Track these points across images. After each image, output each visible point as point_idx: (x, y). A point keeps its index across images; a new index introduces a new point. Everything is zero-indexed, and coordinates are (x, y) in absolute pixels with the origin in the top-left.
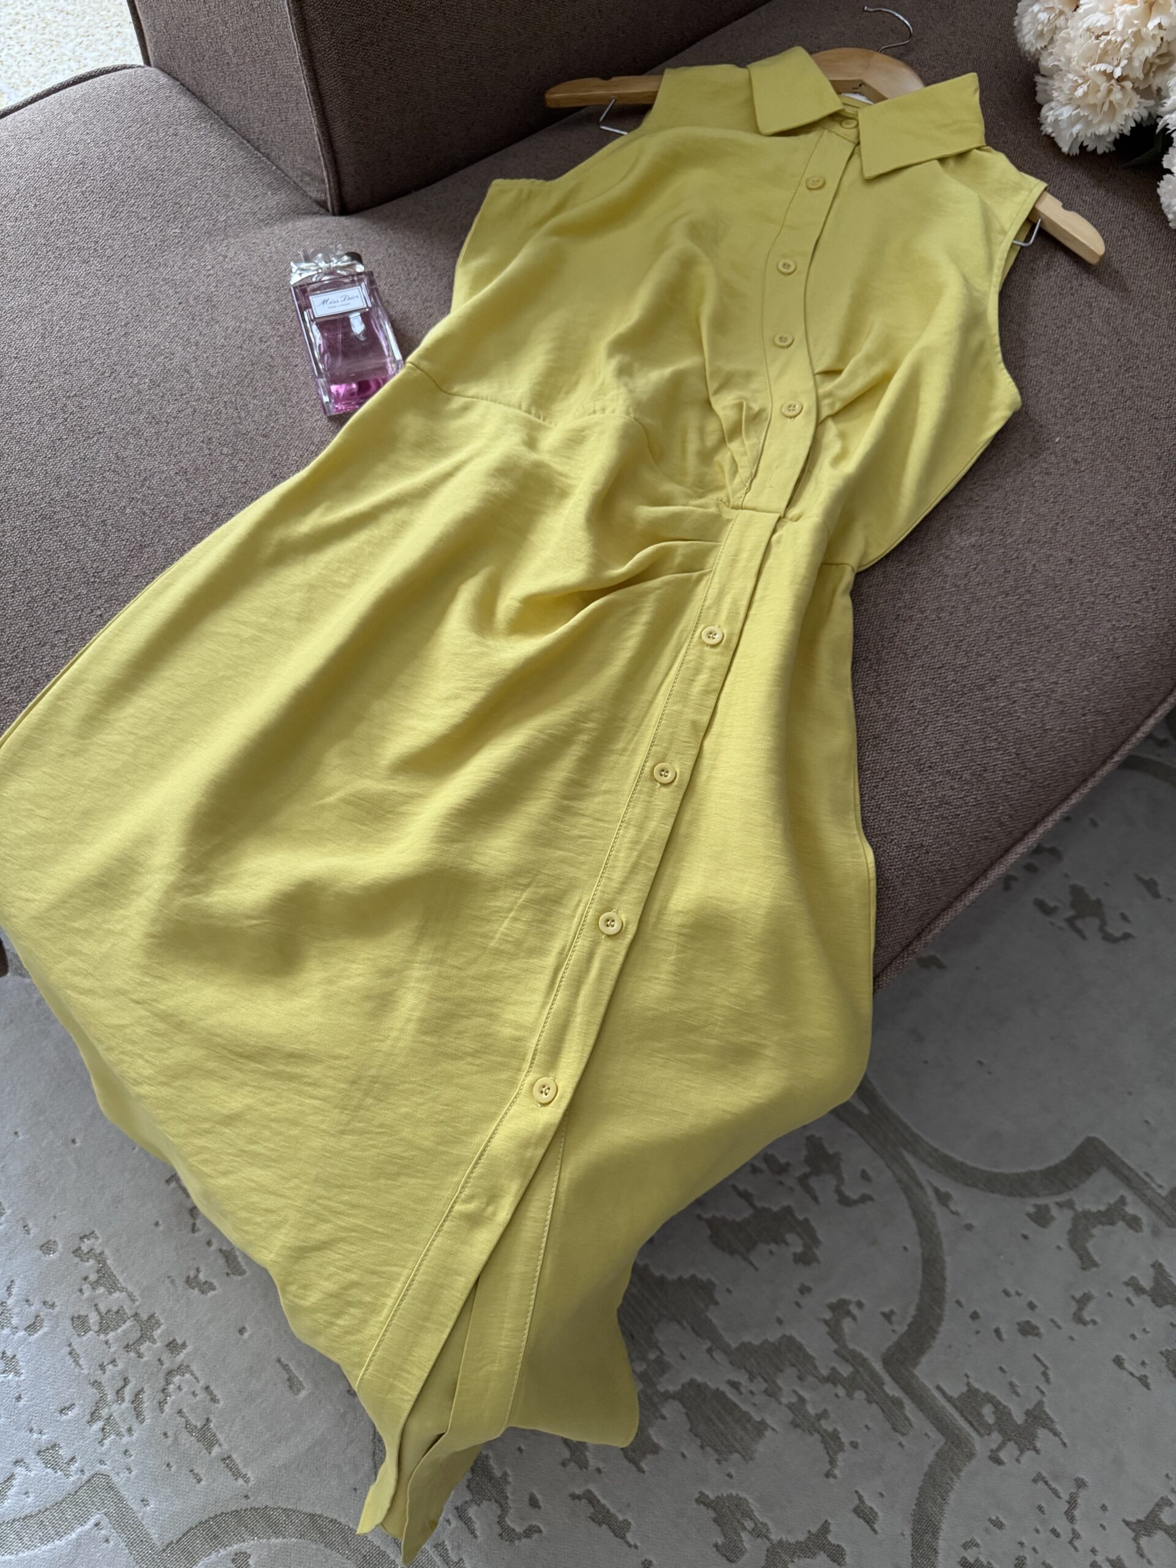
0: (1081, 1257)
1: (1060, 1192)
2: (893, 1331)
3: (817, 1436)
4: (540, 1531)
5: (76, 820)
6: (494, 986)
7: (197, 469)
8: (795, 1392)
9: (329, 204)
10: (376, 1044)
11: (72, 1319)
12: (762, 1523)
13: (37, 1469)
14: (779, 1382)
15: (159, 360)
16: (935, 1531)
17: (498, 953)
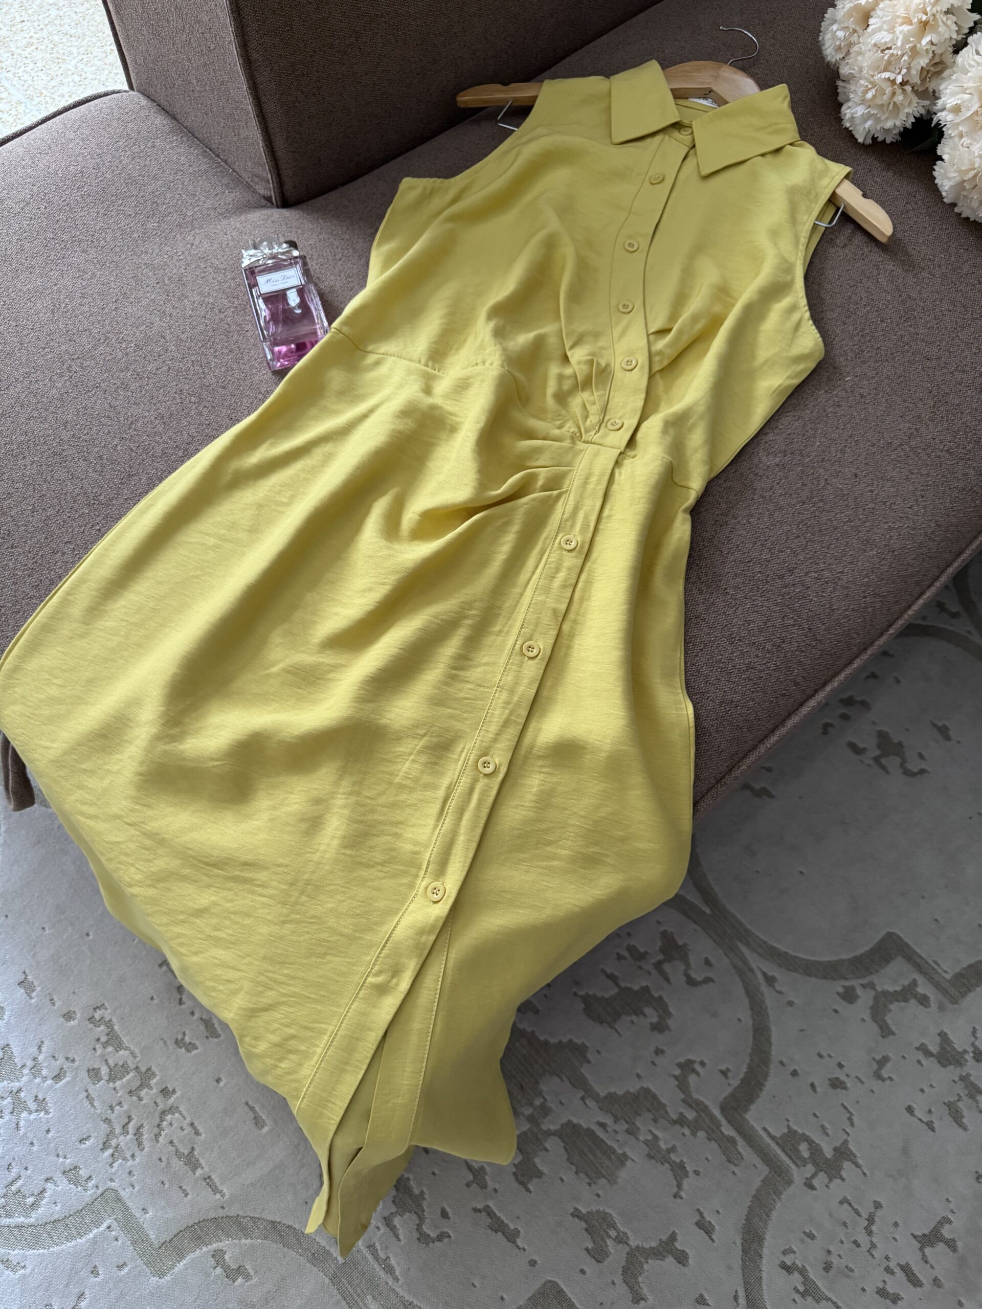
0: (881, 1028)
1: (864, 977)
2: (729, 1084)
3: (667, 1165)
4: (449, 1237)
5: (83, 686)
6: (398, 812)
7: (172, 415)
8: (650, 1131)
9: (274, 200)
10: (309, 855)
11: (88, 1071)
12: (623, 1233)
13: (63, 1184)
14: (638, 1124)
15: (142, 329)
16: (760, 1240)
17: (401, 787)
